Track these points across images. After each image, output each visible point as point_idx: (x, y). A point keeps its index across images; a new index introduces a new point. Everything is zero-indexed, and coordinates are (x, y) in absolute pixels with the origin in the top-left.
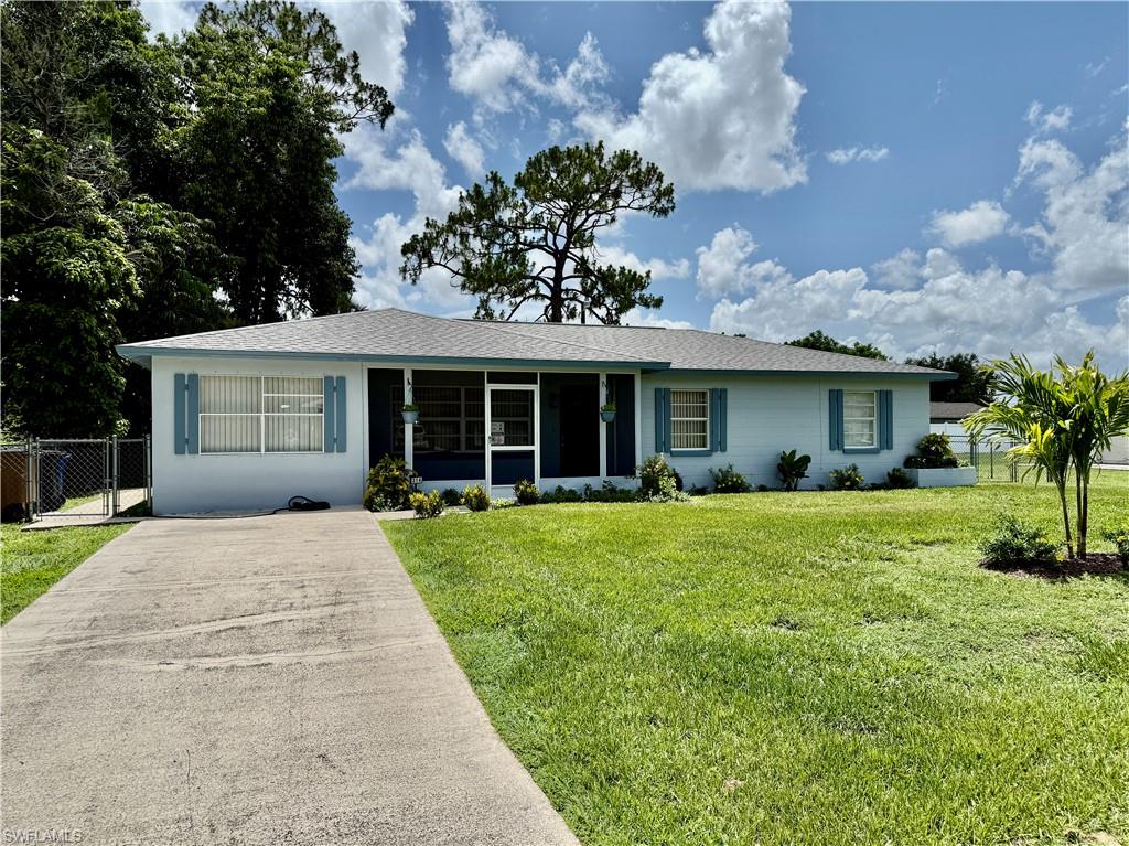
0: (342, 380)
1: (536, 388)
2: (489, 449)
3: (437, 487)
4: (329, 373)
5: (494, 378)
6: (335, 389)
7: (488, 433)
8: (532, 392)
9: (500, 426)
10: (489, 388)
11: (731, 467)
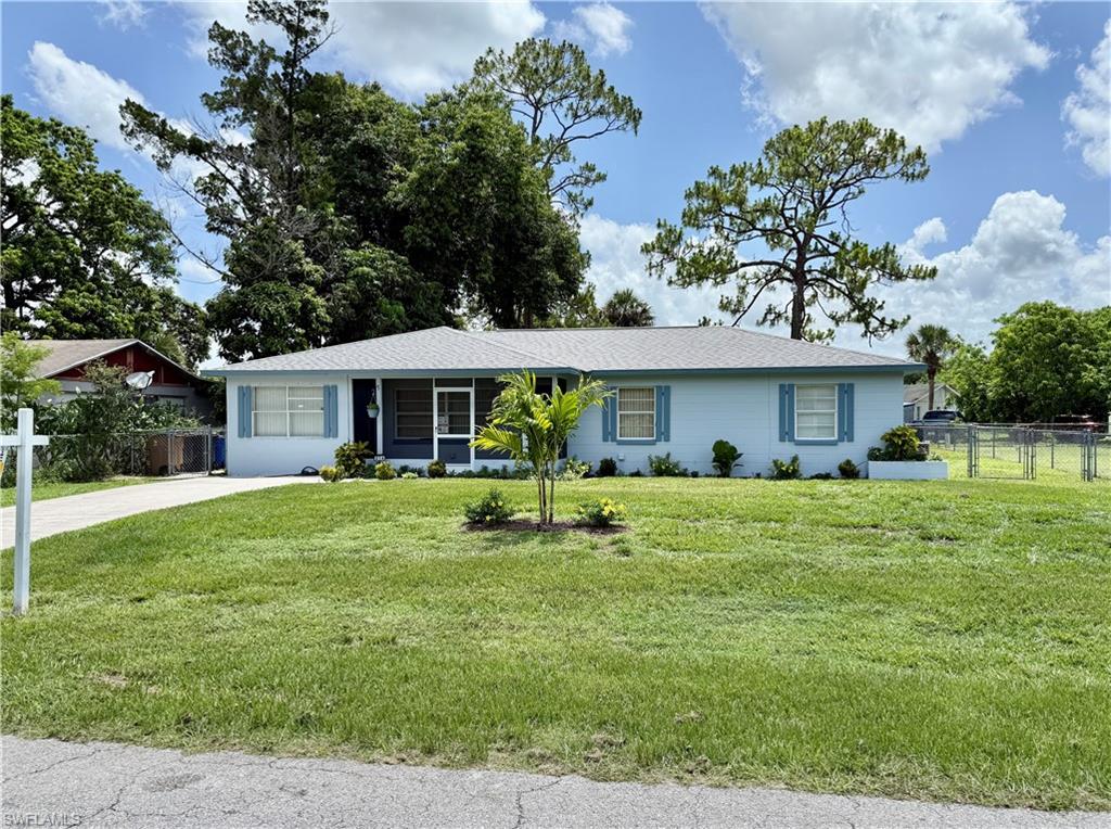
0: (336, 387)
1: (472, 390)
2: (436, 436)
3: (397, 463)
4: (326, 384)
5: (441, 382)
6: (330, 393)
7: (435, 424)
8: (469, 393)
9: (446, 419)
10: (436, 391)
11: (668, 455)
